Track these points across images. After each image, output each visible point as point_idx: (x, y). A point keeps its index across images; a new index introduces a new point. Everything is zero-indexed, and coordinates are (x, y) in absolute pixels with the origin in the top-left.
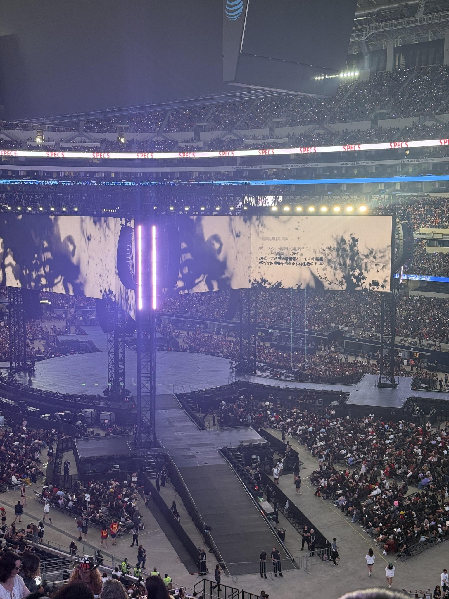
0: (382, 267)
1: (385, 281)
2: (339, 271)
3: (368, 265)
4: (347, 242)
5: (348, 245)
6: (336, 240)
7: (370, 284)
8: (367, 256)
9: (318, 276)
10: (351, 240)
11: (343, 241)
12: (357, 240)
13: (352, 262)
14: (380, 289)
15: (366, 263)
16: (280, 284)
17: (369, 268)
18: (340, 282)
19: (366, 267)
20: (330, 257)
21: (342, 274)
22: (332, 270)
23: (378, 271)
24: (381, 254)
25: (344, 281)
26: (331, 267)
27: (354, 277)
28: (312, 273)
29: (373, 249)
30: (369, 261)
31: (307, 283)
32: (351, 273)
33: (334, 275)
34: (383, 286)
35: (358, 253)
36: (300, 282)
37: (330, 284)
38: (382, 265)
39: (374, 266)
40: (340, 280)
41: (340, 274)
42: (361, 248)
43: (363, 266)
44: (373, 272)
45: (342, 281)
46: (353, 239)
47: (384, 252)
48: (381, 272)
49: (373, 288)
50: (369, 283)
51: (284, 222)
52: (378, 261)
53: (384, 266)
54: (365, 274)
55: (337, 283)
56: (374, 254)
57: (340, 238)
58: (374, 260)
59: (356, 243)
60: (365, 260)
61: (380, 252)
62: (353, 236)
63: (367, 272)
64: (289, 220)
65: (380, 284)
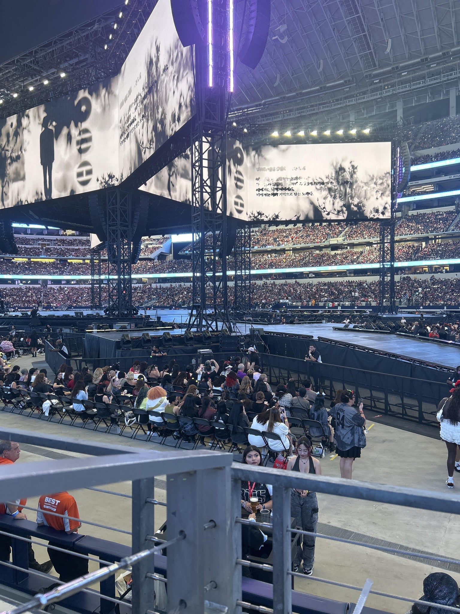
0: (380, 195)
1: (385, 208)
2: (338, 200)
3: (368, 192)
4: (347, 169)
5: (348, 173)
6: (335, 168)
7: (371, 212)
8: (366, 184)
9: (318, 205)
10: (351, 168)
11: (342, 169)
12: (356, 168)
13: (351, 190)
14: (381, 217)
15: (366, 191)
16: (277, 216)
17: (368, 196)
18: (339, 212)
19: (366, 195)
20: (330, 185)
21: (342, 203)
22: (331, 199)
23: (377, 199)
24: (381, 181)
25: (344, 209)
26: (331, 196)
27: (353, 205)
28: (312, 203)
29: (374, 176)
30: (369, 189)
31: (306, 213)
32: (351, 201)
33: (333, 204)
34: (383, 213)
35: (356, 182)
36: (299, 213)
37: (328, 214)
38: (381, 192)
39: (374, 193)
40: (340, 209)
41: (339, 203)
42: (360, 176)
43: (363, 194)
44: (373, 199)
45: (342, 211)
46: (353, 166)
47: (383, 179)
48: (380, 199)
49: (374, 216)
50: (369, 211)
51: (284, 151)
52: (379, 187)
53: (382, 194)
54: (365, 202)
55: (336, 213)
56: (375, 180)
57: (339, 166)
58: (375, 186)
59: (356, 170)
60: (365, 188)
61: (380, 178)
62: (353, 163)
63: (367, 200)
64: (287, 149)
65: (380, 211)
